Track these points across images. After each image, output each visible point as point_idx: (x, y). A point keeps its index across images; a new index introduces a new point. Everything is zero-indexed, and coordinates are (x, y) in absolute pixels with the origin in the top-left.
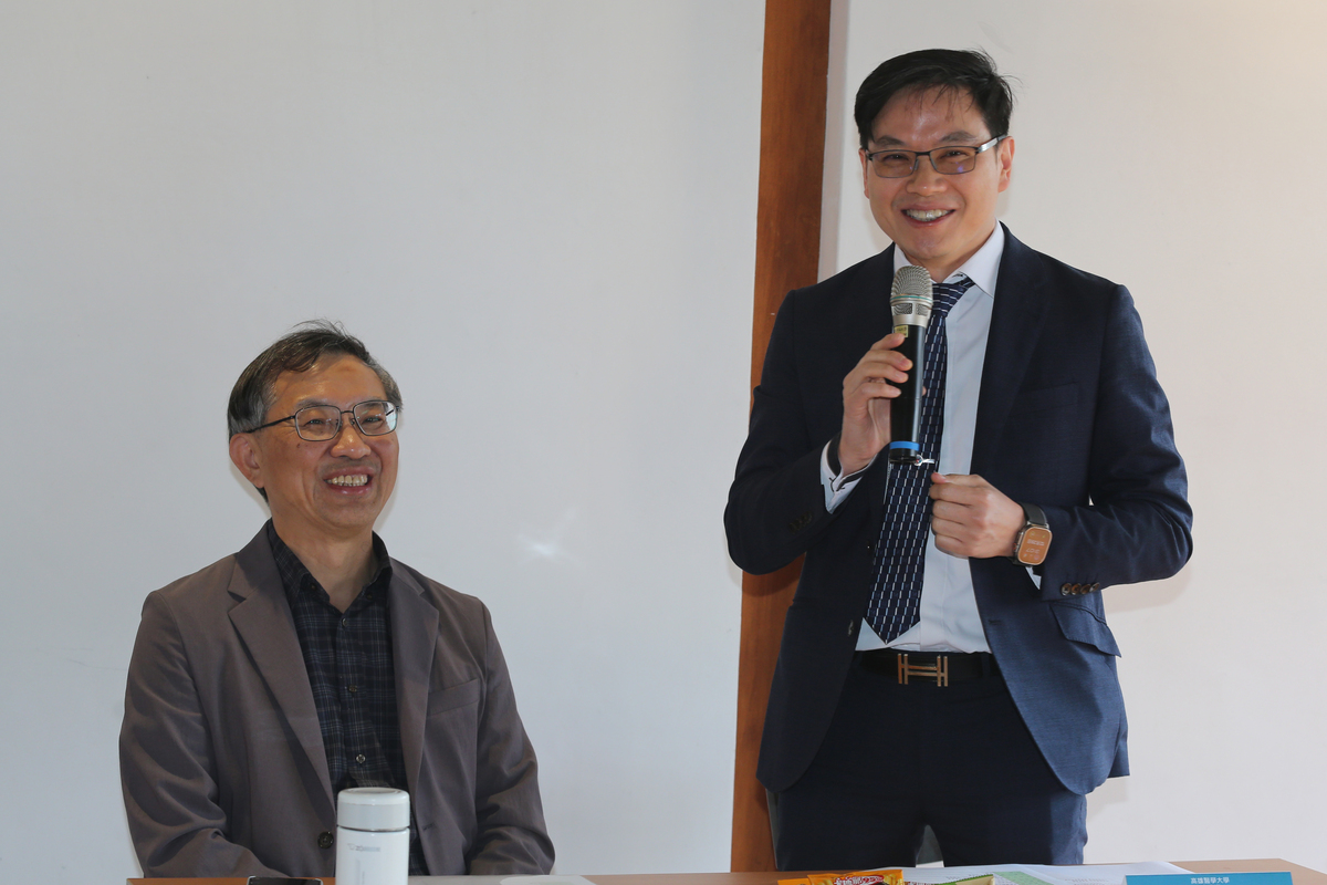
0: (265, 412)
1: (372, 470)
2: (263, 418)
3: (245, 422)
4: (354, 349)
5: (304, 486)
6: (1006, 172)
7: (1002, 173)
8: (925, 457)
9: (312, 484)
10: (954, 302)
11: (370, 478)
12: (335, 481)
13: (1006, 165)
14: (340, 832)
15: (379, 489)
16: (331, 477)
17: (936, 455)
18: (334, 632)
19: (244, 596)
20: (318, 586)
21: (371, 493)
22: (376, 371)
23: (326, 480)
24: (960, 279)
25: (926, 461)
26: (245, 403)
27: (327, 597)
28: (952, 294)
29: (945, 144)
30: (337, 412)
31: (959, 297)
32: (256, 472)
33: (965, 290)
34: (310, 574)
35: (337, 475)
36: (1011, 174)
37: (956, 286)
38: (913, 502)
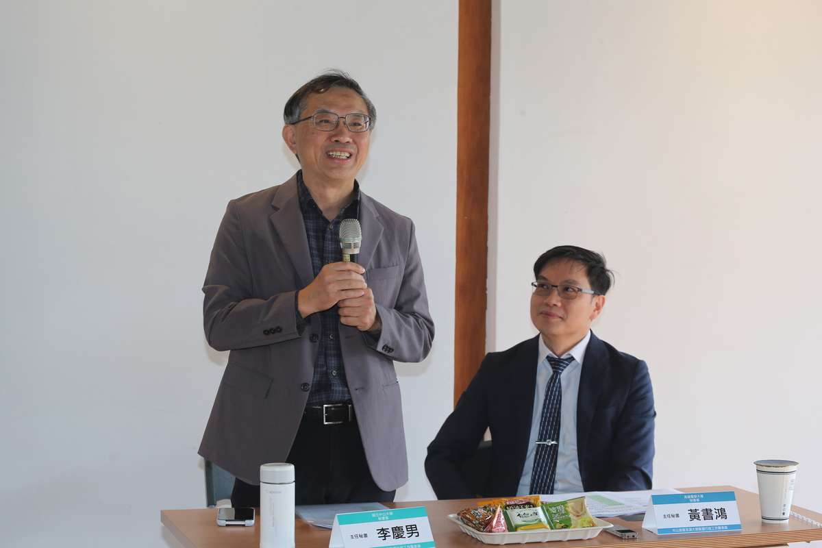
0: (300, 113)
1: (353, 151)
2: (299, 116)
3: (290, 118)
4: (353, 86)
5: (315, 155)
6: (597, 312)
7: (594, 311)
8: (552, 441)
9: (319, 154)
10: (565, 367)
11: (351, 155)
12: (331, 154)
13: (598, 308)
14: (262, 485)
15: (356, 160)
16: (329, 152)
17: (557, 440)
18: (324, 231)
19: (278, 207)
20: (316, 206)
21: (351, 161)
22: (363, 98)
23: (327, 153)
24: (569, 356)
25: (553, 443)
26: (292, 107)
27: (322, 212)
28: (564, 363)
29: (565, 284)
30: (336, 117)
31: (567, 365)
32: (294, 146)
33: (570, 362)
34: (313, 200)
35: (332, 151)
36: (600, 314)
37: (567, 360)
38: (547, 462)
